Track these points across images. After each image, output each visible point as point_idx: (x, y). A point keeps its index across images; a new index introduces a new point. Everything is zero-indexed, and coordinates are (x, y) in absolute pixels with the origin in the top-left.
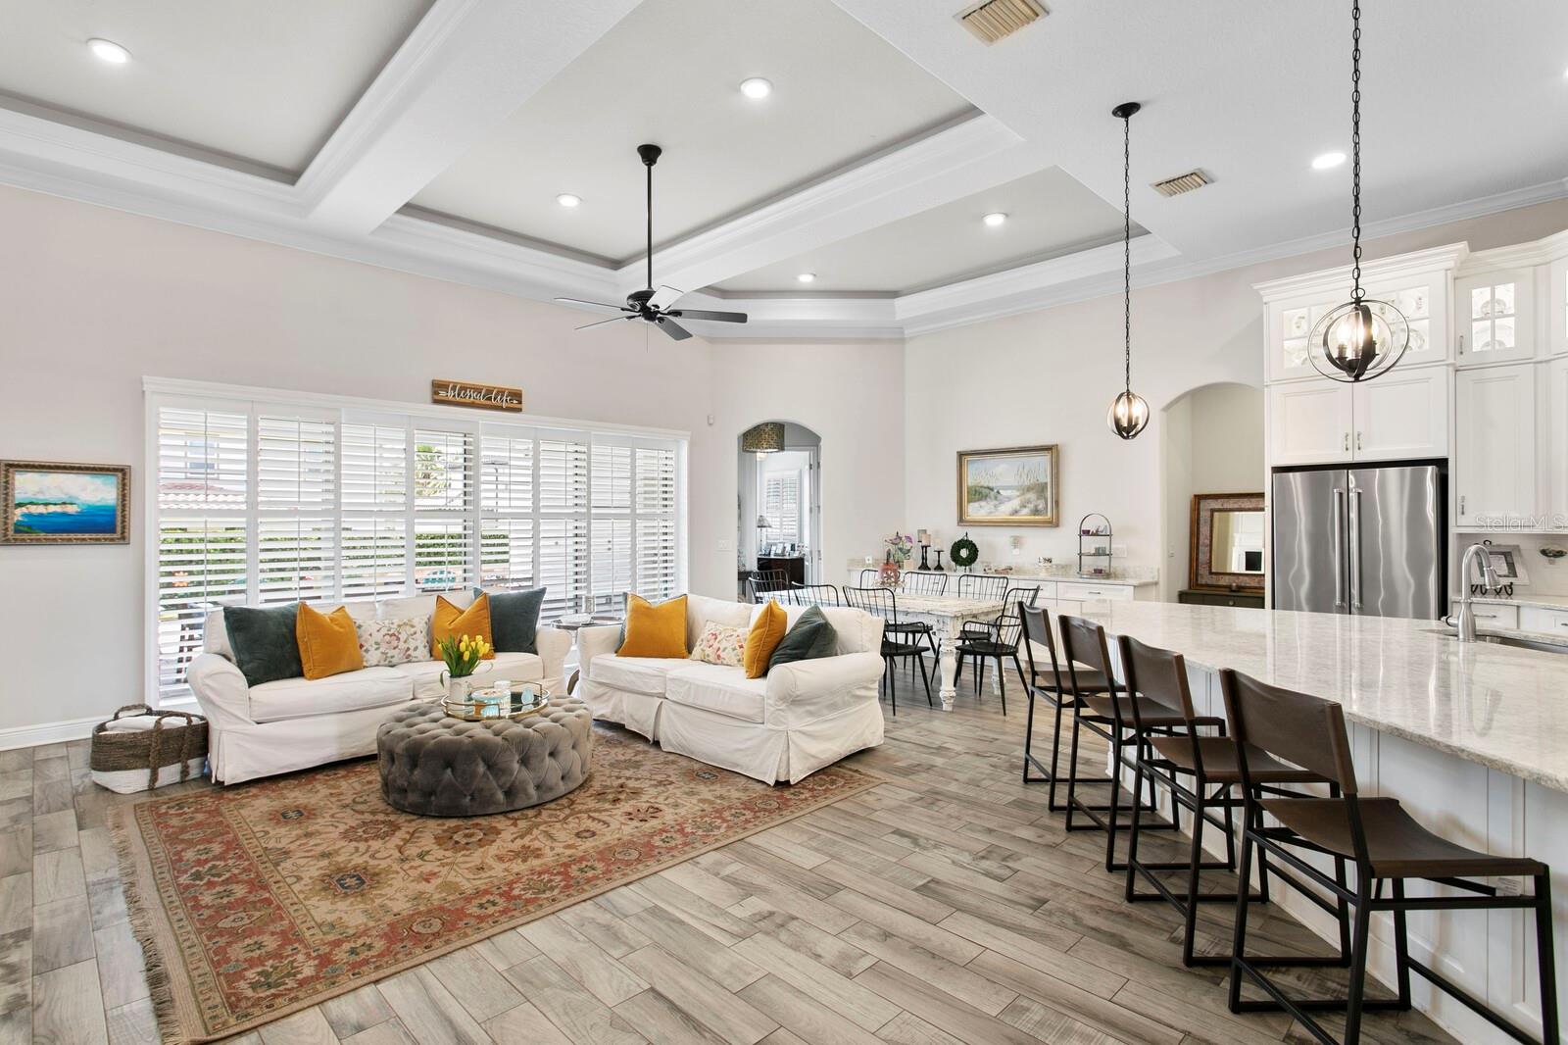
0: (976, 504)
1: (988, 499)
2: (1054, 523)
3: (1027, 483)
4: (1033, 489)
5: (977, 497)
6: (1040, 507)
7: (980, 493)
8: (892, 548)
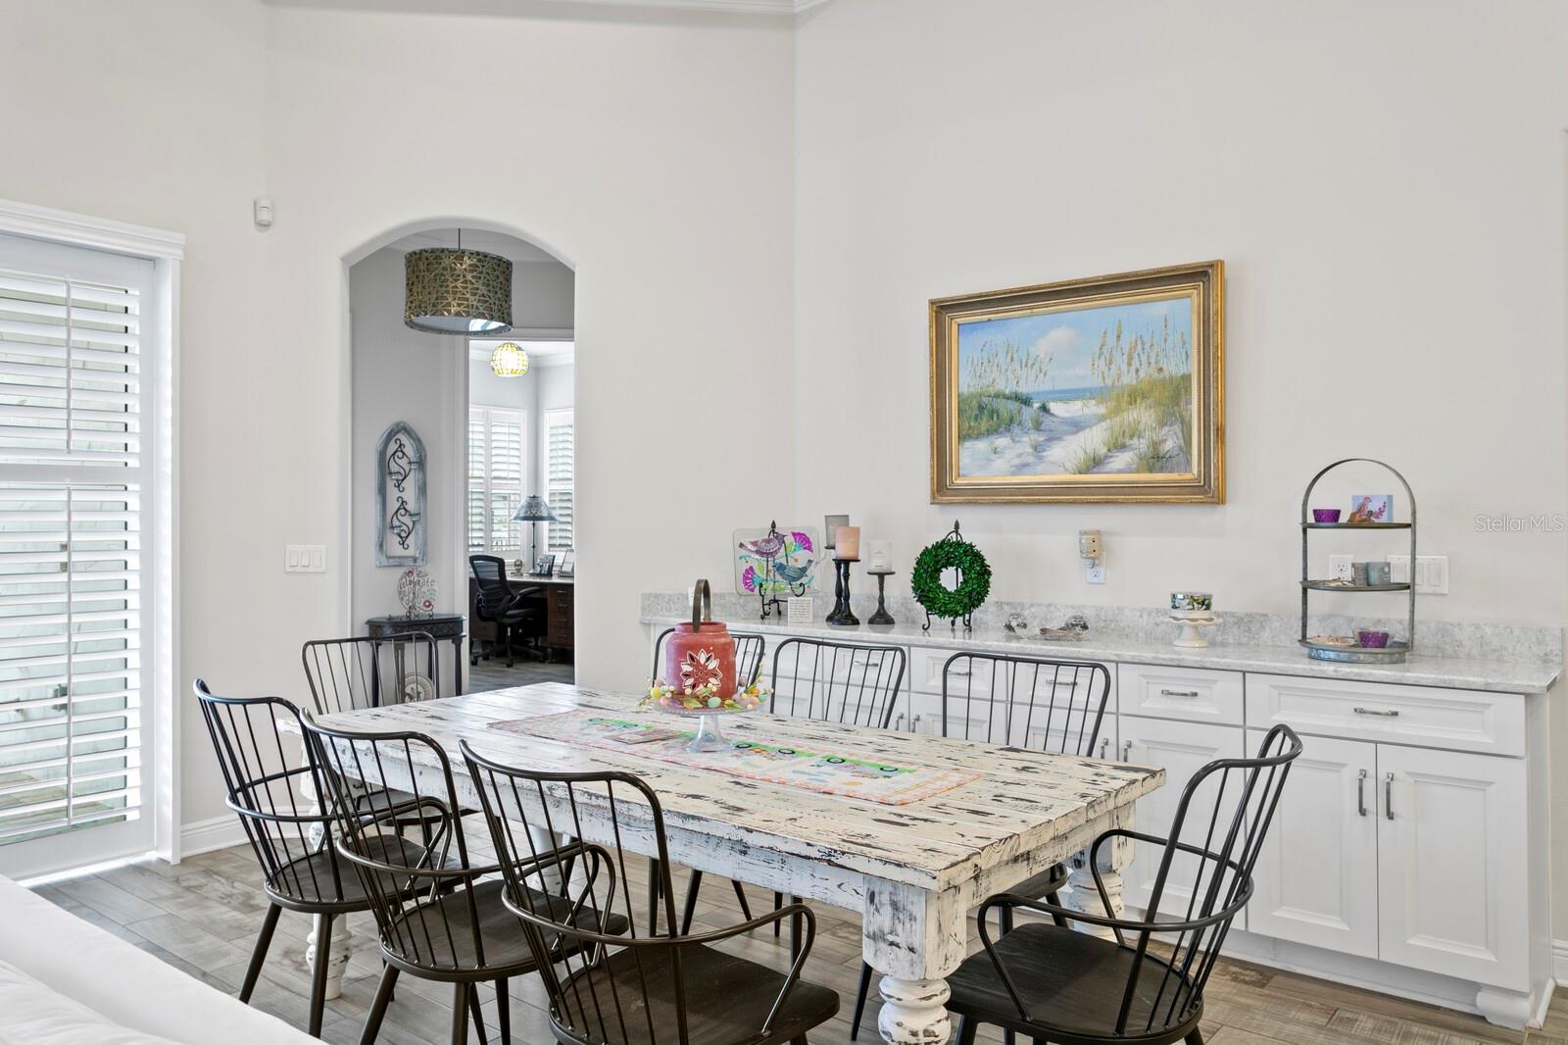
0: (982, 445)
1: (1016, 430)
2: (1209, 491)
3: (1128, 379)
4: (1144, 397)
5: (984, 425)
6: (1169, 446)
7: (994, 413)
8: (758, 563)
